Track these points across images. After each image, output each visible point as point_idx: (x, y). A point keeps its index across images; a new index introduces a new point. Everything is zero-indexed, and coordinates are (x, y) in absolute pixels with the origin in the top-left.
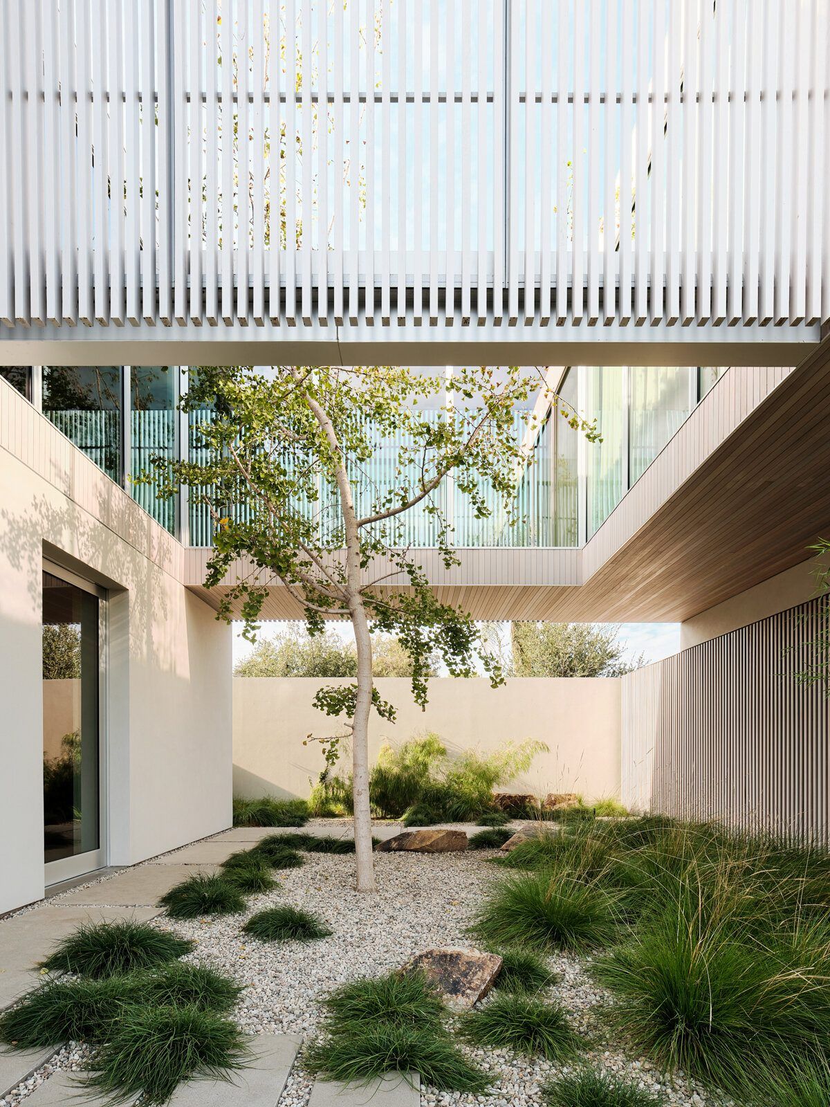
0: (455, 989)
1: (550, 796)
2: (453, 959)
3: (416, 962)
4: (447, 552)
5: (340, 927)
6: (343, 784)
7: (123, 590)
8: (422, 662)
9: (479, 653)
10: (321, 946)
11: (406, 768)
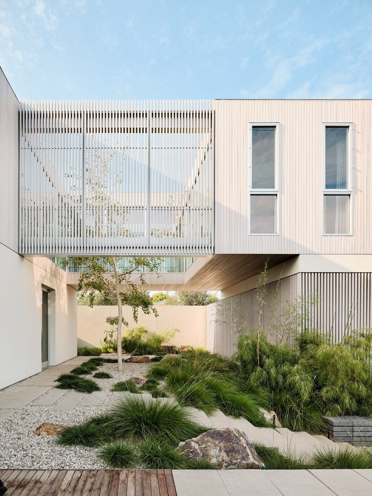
0: (138, 383)
1: (182, 346)
2: (138, 379)
3: (131, 379)
4: (142, 280)
5: (115, 377)
6: (113, 342)
7: (54, 290)
8: (136, 309)
9: (151, 308)
10: (111, 379)
11: (133, 337)
